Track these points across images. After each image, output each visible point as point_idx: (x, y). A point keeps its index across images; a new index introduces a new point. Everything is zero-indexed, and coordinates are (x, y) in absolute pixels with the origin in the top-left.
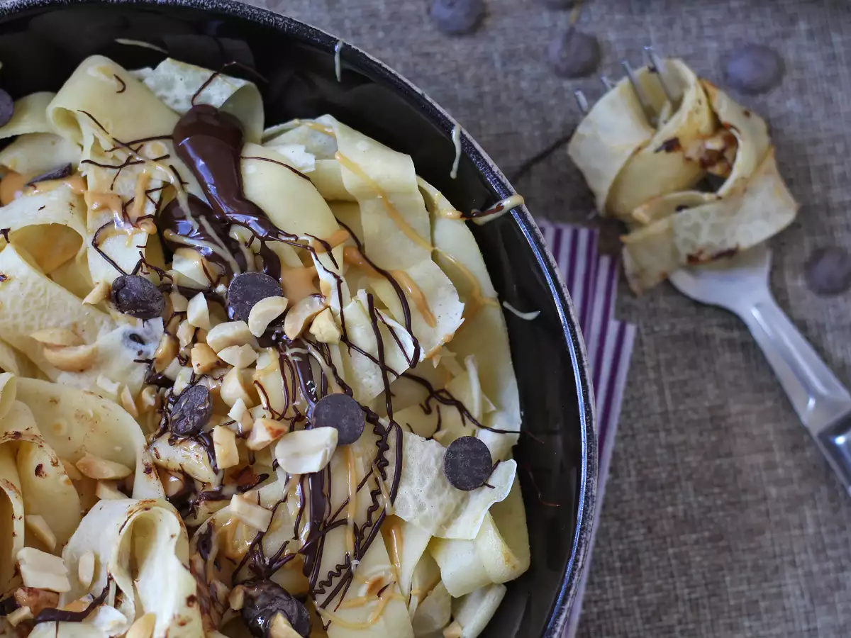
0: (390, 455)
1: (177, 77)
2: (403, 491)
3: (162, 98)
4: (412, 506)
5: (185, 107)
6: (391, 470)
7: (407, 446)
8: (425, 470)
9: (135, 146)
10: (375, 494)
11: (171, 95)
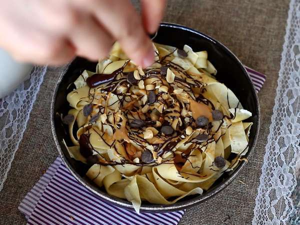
0: (175, 66)
1: (79, 81)
2: (183, 67)
3: (82, 87)
4: (187, 66)
5: (85, 84)
6: (178, 67)
7: (174, 62)
8: (181, 61)
9: (90, 95)
10: (181, 71)
11: (82, 85)
